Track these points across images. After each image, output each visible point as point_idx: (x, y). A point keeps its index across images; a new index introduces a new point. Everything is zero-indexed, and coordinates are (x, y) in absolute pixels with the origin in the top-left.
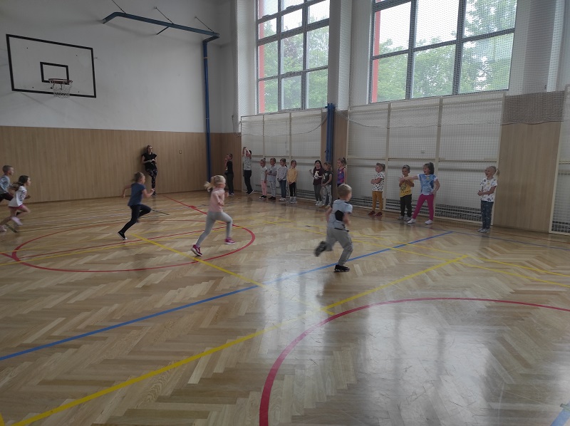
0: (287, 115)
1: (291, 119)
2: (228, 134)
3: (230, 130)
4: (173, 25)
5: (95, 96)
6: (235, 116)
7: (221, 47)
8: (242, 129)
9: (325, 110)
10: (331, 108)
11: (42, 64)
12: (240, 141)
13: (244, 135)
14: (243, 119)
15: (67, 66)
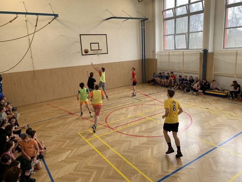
2: (150, 59)
3: (151, 57)
4: (132, 18)
5: (107, 53)
8: (157, 57)
11: (91, 43)
12: (157, 62)
13: (158, 60)
14: (158, 53)
15: (98, 43)
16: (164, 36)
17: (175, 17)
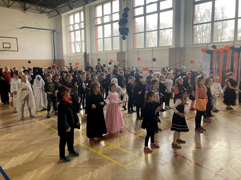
0: (76, 54)
1: (76, 56)
2: (61, 60)
3: (61, 59)
4: (41, 29)
5: (18, 51)
6: (62, 54)
7: (58, 33)
8: (65, 58)
9: (84, 53)
10: (85, 53)
11: (3, 43)
12: (64, 62)
13: (65, 60)
14: (65, 55)
15: (10, 43)
16: (69, 43)
17: (75, 31)
